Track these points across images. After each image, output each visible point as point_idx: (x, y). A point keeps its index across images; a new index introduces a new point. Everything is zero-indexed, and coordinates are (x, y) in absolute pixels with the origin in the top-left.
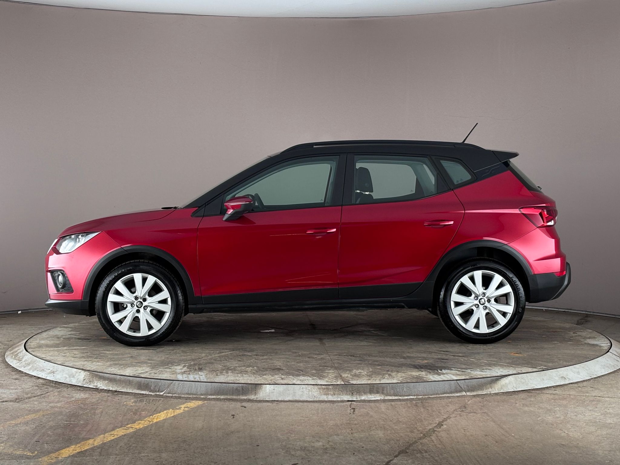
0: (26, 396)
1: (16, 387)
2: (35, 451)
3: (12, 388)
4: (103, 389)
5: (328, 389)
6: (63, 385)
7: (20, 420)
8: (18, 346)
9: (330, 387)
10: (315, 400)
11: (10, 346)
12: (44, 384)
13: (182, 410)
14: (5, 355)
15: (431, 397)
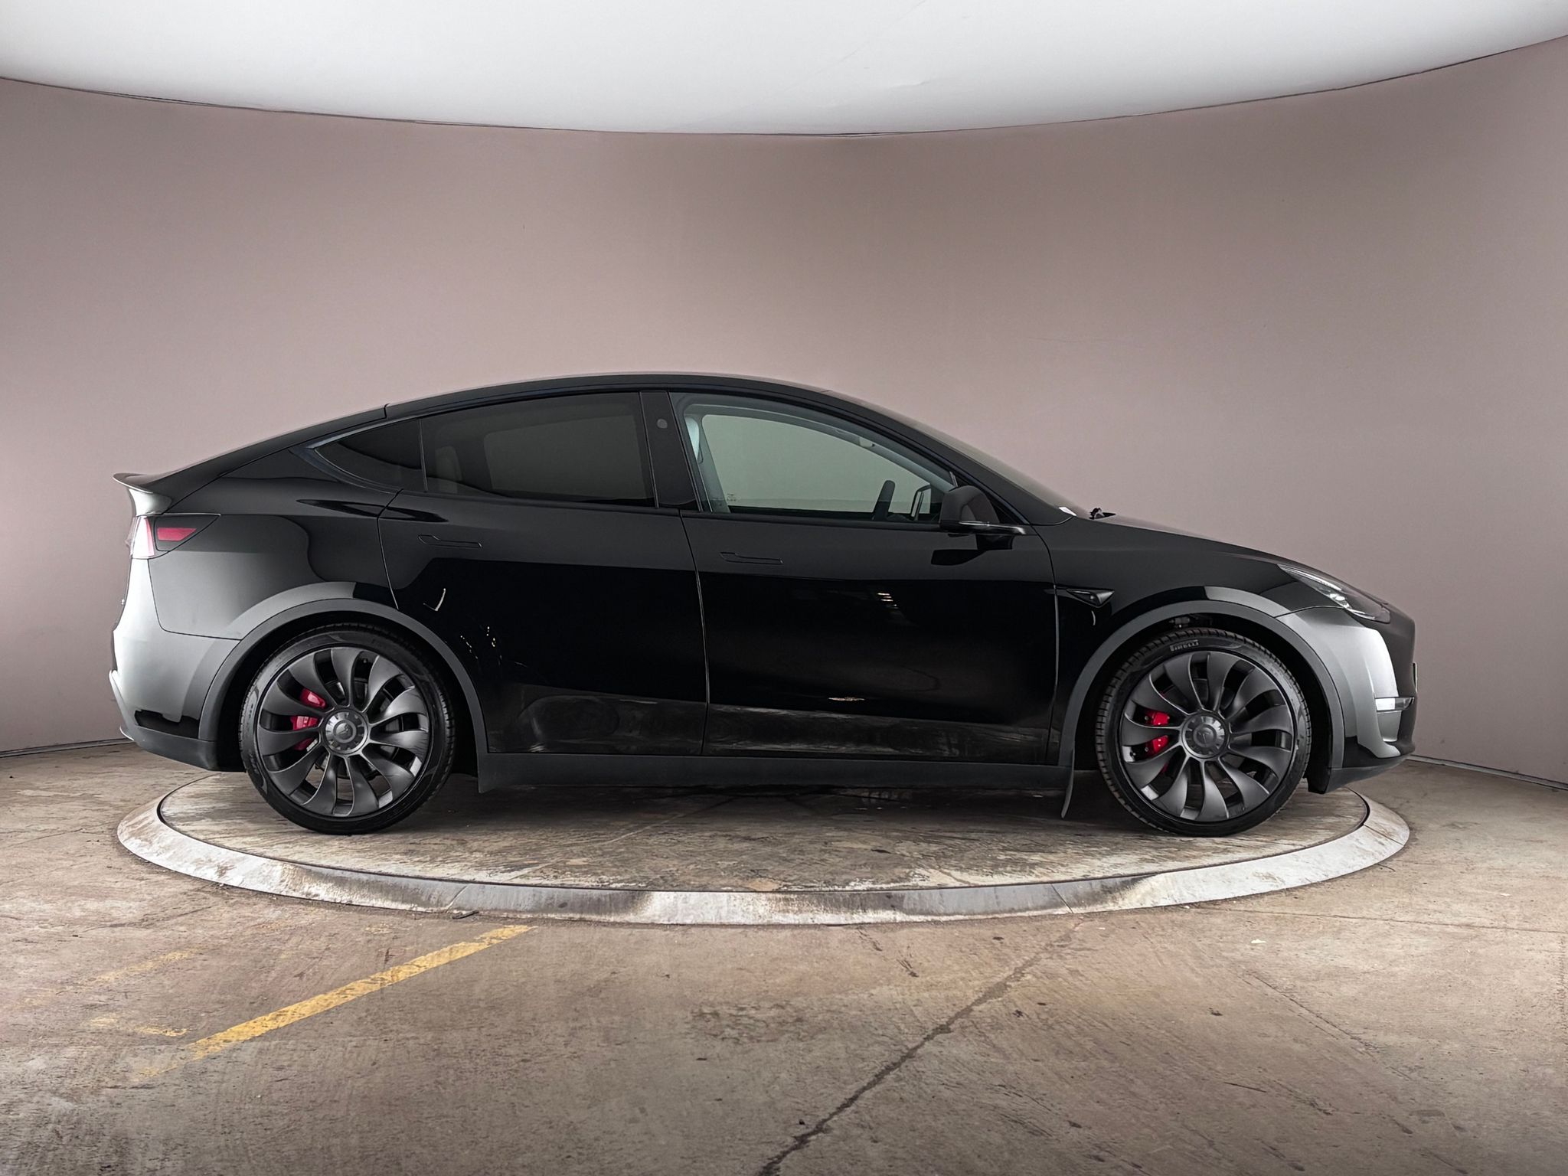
0: (162, 915)
1: (141, 896)
2: (181, 1027)
3: (133, 896)
4: (322, 901)
5: (786, 900)
6: (240, 891)
7: (151, 963)
8: (143, 812)
9: (792, 896)
10: (760, 922)
11: (128, 809)
12: (199, 890)
13: (487, 942)
14: (116, 830)
15: (997, 916)
